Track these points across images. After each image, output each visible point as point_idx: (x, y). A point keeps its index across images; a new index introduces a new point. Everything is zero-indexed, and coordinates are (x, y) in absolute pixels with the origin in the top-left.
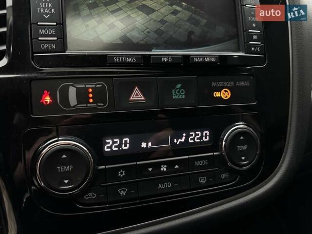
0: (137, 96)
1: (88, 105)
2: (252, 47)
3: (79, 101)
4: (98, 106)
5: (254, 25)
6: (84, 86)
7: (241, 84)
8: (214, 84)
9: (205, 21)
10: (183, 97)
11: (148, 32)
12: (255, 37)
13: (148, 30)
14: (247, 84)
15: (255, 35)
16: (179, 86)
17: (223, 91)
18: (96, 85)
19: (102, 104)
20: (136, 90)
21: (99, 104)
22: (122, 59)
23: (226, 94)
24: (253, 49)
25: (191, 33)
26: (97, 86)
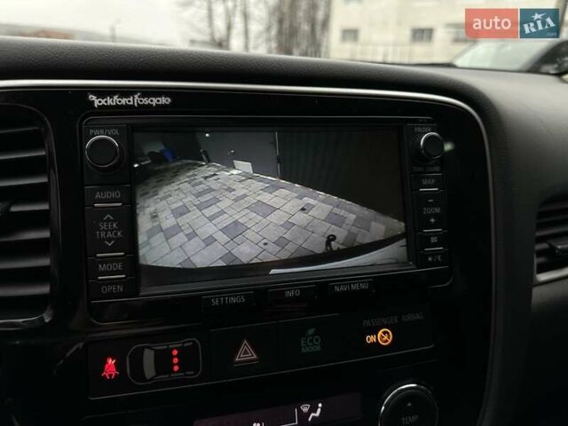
0: (246, 353)
1: (173, 375)
2: (429, 255)
3: (159, 370)
4: (186, 375)
5: (433, 220)
6: (165, 347)
7: (410, 317)
8: (367, 323)
9: (353, 217)
10: (318, 348)
11: (265, 244)
12: (434, 240)
13: (265, 241)
14: (419, 317)
15: (434, 236)
16: (311, 331)
17: (380, 333)
18: (184, 343)
19: (192, 373)
20: (245, 345)
21: (188, 373)
22: (224, 300)
23: (386, 338)
24: (430, 259)
25: (331, 238)
26: (186, 345)
